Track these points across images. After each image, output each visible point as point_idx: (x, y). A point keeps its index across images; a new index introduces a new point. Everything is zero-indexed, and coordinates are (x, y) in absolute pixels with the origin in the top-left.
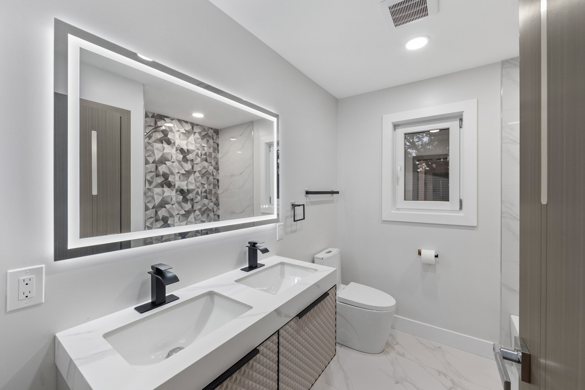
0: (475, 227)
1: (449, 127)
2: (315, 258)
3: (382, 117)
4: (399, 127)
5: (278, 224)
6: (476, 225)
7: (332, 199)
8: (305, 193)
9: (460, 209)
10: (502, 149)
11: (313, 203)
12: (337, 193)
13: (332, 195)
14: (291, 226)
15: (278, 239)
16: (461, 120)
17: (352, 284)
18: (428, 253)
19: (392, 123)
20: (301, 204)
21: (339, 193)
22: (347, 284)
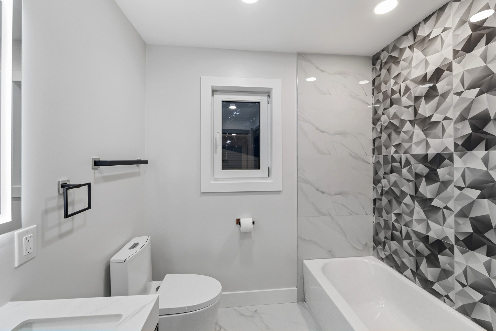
0: (280, 191)
1: (260, 101)
2: (111, 263)
3: (201, 78)
4: (217, 93)
5: (16, 233)
6: (281, 190)
7: (138, 170)
8: (91, 163)
9: (268, 176)
10: (298, 125)
11: (107, 179)
12: (146, 162)
13: (137, 166)
14: (60, 224)
15: (16, 265)
16: (269, 96)
17: (167, 276)
18: (246, 222)
19: (211, 86)
20: (82, 183)
21: (147, 163)
22: (161, 278)
